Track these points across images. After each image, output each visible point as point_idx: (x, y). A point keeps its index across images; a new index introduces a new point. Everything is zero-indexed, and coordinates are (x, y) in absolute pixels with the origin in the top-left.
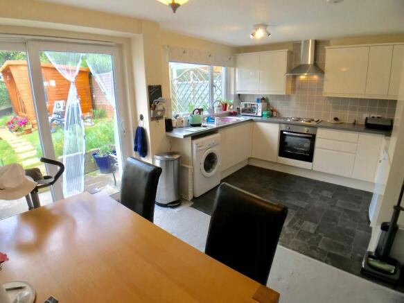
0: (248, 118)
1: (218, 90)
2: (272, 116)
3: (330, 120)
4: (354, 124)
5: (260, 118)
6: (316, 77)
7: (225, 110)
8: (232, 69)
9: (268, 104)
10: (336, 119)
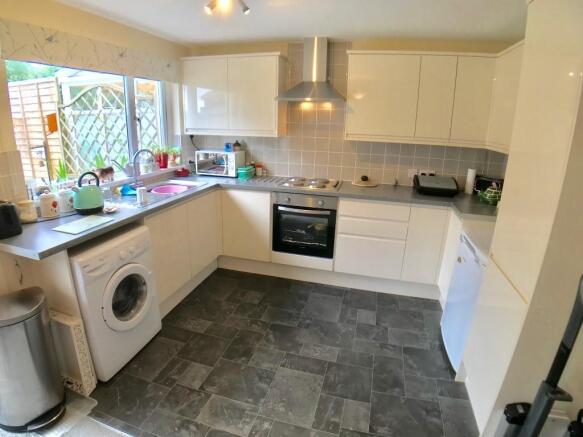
0: (212, 182)
1: (151, 128)
2: (254, 176)
3: (355, 181)
4: (396, 185)
5: (232, 182)
6: (328, 106)
7: (165, 166)
8: (176, 87)
9: (247, 154)
10: (365, 179)
